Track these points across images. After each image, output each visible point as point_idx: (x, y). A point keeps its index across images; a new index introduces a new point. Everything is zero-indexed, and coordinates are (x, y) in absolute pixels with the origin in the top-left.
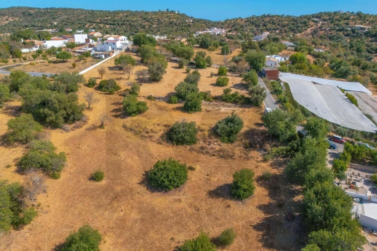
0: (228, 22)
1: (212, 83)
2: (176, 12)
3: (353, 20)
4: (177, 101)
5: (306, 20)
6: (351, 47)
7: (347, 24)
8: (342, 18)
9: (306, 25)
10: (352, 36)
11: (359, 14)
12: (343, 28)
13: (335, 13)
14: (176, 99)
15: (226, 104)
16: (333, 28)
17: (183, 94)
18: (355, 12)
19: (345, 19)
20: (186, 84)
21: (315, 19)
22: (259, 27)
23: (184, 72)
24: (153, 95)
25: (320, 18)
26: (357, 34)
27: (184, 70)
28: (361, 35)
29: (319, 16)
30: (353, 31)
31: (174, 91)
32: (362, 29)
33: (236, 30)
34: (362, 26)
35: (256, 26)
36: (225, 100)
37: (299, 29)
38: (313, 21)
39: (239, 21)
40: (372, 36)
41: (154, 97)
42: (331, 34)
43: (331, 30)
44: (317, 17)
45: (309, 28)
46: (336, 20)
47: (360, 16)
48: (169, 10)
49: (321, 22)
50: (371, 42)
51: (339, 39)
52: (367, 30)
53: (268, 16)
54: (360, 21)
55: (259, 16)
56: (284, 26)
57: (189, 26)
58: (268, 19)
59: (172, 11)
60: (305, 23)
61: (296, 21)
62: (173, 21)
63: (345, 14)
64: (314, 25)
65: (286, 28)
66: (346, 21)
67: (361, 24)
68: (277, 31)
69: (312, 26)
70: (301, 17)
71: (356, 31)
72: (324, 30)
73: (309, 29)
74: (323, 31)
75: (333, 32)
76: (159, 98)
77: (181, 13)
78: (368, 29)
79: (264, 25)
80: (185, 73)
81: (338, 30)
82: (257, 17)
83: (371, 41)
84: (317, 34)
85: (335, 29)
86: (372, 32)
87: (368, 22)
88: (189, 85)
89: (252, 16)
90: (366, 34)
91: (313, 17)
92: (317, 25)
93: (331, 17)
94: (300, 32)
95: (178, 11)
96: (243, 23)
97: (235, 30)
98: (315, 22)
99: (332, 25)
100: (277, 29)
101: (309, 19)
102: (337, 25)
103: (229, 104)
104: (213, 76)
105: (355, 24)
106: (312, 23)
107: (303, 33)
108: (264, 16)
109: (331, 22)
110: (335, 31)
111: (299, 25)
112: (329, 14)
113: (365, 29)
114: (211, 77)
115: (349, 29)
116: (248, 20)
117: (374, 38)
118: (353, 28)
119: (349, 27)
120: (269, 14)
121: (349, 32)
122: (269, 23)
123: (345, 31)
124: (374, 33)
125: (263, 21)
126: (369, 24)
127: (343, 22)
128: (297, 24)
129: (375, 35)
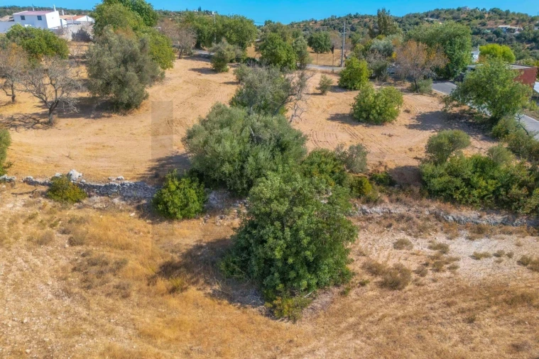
0: (295, 26)
2: (213, 13)
3: (490, 18)
5: (417, 20)
7: (484, 24)
8: (473, 16)
10: (498, 42)
11: (494, 11)
12: (479, 29)
13: (459, 10)
18: (488, 10)
19: (477, 18)
21: (431, 19)
25: (438, 17)
26: (504, 38)
28: (511, 40)
29: (436, 14)
30: (497, 33)
32: (509, 30)
34: (509, 27)
38: (427, 21)
39: (311, 24)
40: (529, 41)
44: (432, 16)
46: (464, 19)
48: (202, 10)
50: (531, 49)
52: (517, 32)
53: (356, 17)
54: (501, 21)
55: (342, 16)
58: (356, 21)
59: (207, 11)
61: (401, 22)
63: (474, 11)
66: (479, 21)
67: (505, 23)
70: (408, 17)
71: (503, 34)
77: (220, 14)
78: (519, 30)
79: (353, 29)
82: (339, 18)
86: (529, 34)
87: (514, 22)
89: (330, 17)
90: (519, 38)
91: (427, 16)
93: (455, 15)
95: (216, 12)
96: (318, 26)
98: (431, 22)
101: (421, 18)
105: (496, 23)
108: (350, 16)
111: (408, 26)
112: (450, 12)
113: (514, 30)
114: (322, 94)
115: (489, 31)
116: (326, 23)
117: (534, 44)
118: (495, 29)
119: (488, 29)
120: (357, 14)
121: (492, 36)
122: (360, 25)
123: (483, 34)
124: (532, 35)
125: (349, 23)
126: (517, 24)
127: (476, 22)
128: (404, 25)
129: (534, 40)
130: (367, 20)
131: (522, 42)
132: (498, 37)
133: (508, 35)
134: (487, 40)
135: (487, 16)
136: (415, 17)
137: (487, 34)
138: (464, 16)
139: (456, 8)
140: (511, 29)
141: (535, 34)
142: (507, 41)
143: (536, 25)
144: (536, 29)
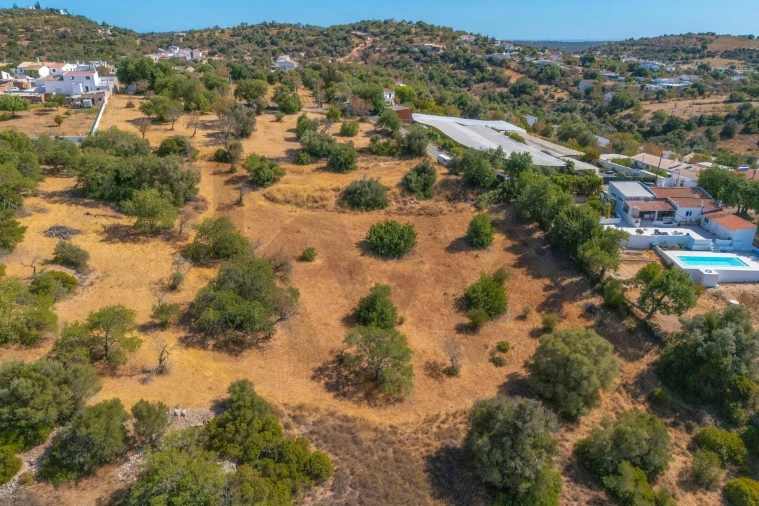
0: (196, 35)
2: (62, 12)
3: (416, 34)
5: (343, 34)
6: (431, 78)
7: (411, 41)
8: (400, 30)
9: (348, 44)
10: (425, 62)
11: (420, 24)
12: (407, 47)
13: (386, 22)
16: (392, 49)
18: (415, 22)
19: (404, 33)
21: (359, 33)
25: (365, 31)
26: (430, 57)
28: (437, 59)
29: (364, 27)
30: (423, 52)
32: (434, 49)
33: (222, 51)
34: (434, 45)
35: (258, 43)
37: (339, 49)
38: (355, 35)
39: (217, 34)
40: (452, 61)
42: (392, 58)
43: (390, 52)
44: (359, 29)
45: (353, 47)
46: (392, 34)
47: (425, 29)
48: (43, 7)
49: (369, 38)
51: (408, 67)
52: (441, 51)
53: (273, 25)
54: (427, 37)
55: (255, 24)
56: (311, 45)
57: (111, 43)
58: (274, 31)
59: (51, 10)
60: (345, 38)
61: (327, 35)
62: (66, 32)
63: (400, 24)
64: (360, 43)
65: (316, 48)
66: (407, 37)
67: (431, 40)
68: (303, 54)
69: (357, 45)
70: (334, 29)
71: (428, 53)
72: (379, 51)
73: (355, 50)
74: (378, 54)
75: (393, 54)
78: (443, 49)
79: (273, 43)
81: (400, 52)
82: (252, 27)
83: (454, 69)
84: (370, 58)
85: (395, 50)
86: (451, 54)
87: (438, 39)
89: (240, 24)
90: (443, 57)
91: (354, 29)
92: (365, 44)
93: (382, 29)
94: (342, 56)
95: (65, 10)
96: (226, 37)
97: (220, 51)
98: (360, 37)
99: (388, 43)
100: (300, 50)
101: (349, 32)
102: (396, 43)
105: (422, 40)
106: (357, 41)
107: (347, 57)
108: (265, 24)
109: (386, 38)
110: (396, 52)
111: (336, 42)
112: (377, 24)
113: (438, 49)
115: (417, 50)
116: (235, 32)
117: (455, 64)
118: (422, 47)
119: (416, 47)
120: (273, 22)
121: (418, 55)
122: (280, 37)
123: (412, 52)
124: (454, 55)
125: (267, 35)
126: (441, 42)
127: (403, 38)
128: (331, 40)
129: (455, 60)
130: (287, 30)
131: (446, 62)
133: (433, 54)
134: (415, 60)
135: (413, 30)
136: (342, 30)
137: (415, 53)
138: (392, 30)
139: (382, 20)
140: (436, 47)
141: (456, 53)
142: (432, 61)
143: (458, 44)
144: (457, 48)
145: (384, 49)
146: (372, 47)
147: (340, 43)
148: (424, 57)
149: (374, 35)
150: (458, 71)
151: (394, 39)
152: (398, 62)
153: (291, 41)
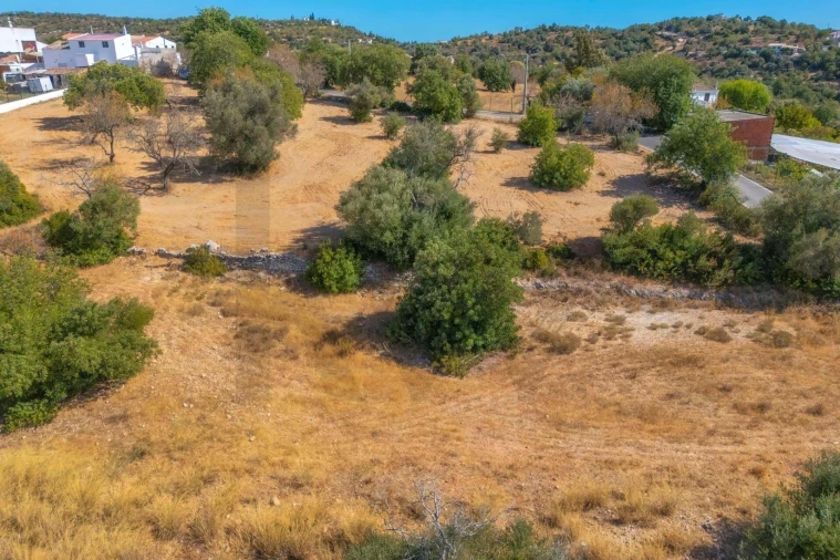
0: (459, 43)
1: (509, 174)
2: (333, 23)
3: (756, 32)
4: (353, 279)
5: (645, 34)
7: (746, 42)
8: (730, 28)
9: (648, 47)
10: (767, 69)
11: (763, 20)
12: (738, 50)
13: (709, 19)
14: (349, 265)
15: (637, 287)
16: (715, 52)
17: (388, 237)
18: (754, 19)
19: (736, 32)
20: (399, 175)
21: (667, 33)
22: (534, 51)
23: (371, 133)
24: (214, 246)
25: (677, 30)
26: (777, 63)
27: (375, 125)
28: (787, 66)
29: (675, 26)
30: (766, 56)
31: (334, 218)
32: (784, 51)
34: (784, 45)
35: (527, 49)
36: (629, 267)
38: (661, 36)
39: (483, 41)
40: (814, 68)
41: (222, 259)
42: (712, 65)
43: (709, 56)
44: (668, 29)
45: (655, 51)
46: (717, 34)
47: (771, 26)
48: (316, 18)
49: (681, 40)
50: (816, 81)
52: (796, 54)
53: (552, 29)
54: (774, 36)
55: (531, 28)
58: (553, 36)
59: (324, 20)
60: (645, 40)
61: (621, 38)
63: (733, 20)
64: (667, 46)
66: (740, 36)
67: (779, 40)
69: (662, 49)
70: (632, 29)
71: (774, 56)
72: (692, 55)
74: (692, 60)
75: (715, 60)
76: (249, 263)
77: (344, 24)
78: (799, 51)
79: (547, 49)
80: (379, 138)
81: (726, 57)
82: (527, 31)
85: (719, 54)
86: (813, 58)
87: (793, 38)
88: (419, 183)
89: (513, 29)
90: (798, 63)
91: (660, 28)
92: (674, 46)
93: (703, 27)
95: (337, 21)
96: (494, 44)
98: (668, 38)
99: (709, 45)
101: (652, 32)
102: (722, 44)
103: (654, 288)
104: (504, 150)
105: (765, 40)
106: (661, 43)
108: (543, 28)
109: (707, 38)
110: (720, 57)
111: (631, 44)
112: (696, 21)
113: (792, 51)
114: (496, 151)
115: (754, 52)
116: (506, 39)
117: (820, 73)
118: (763, 49)
119: (753, 49)
120: (554, 25)
121: (757, 60)
122: (559, 42)
123: (746, 56)
124: (818, 59)
125: (542, 39)
126: (796, 42)
127: (735, 38)
128: (626, 43)
129: (822, 66)
130: (570, 34)
131: (803, 69)
132: (767, 61)
133: (782, 58)
134: (750, 66)
135: (751, 28)
136: (643, 30)
137: (751, 57)
138: (719, 28)
139: (705, 17)
140: (787, 49)
141: (823, 56)
142: (780, 68)
143: (826, 44)
144: (825, 49)
145: (701, 54)
146: (684, 50)
147: (637, 46)
148: (767, 63)
149: (690, 35)
150: (824, 83)
151: (720, 39)
152: (721, 70)
153: (571, 46)
